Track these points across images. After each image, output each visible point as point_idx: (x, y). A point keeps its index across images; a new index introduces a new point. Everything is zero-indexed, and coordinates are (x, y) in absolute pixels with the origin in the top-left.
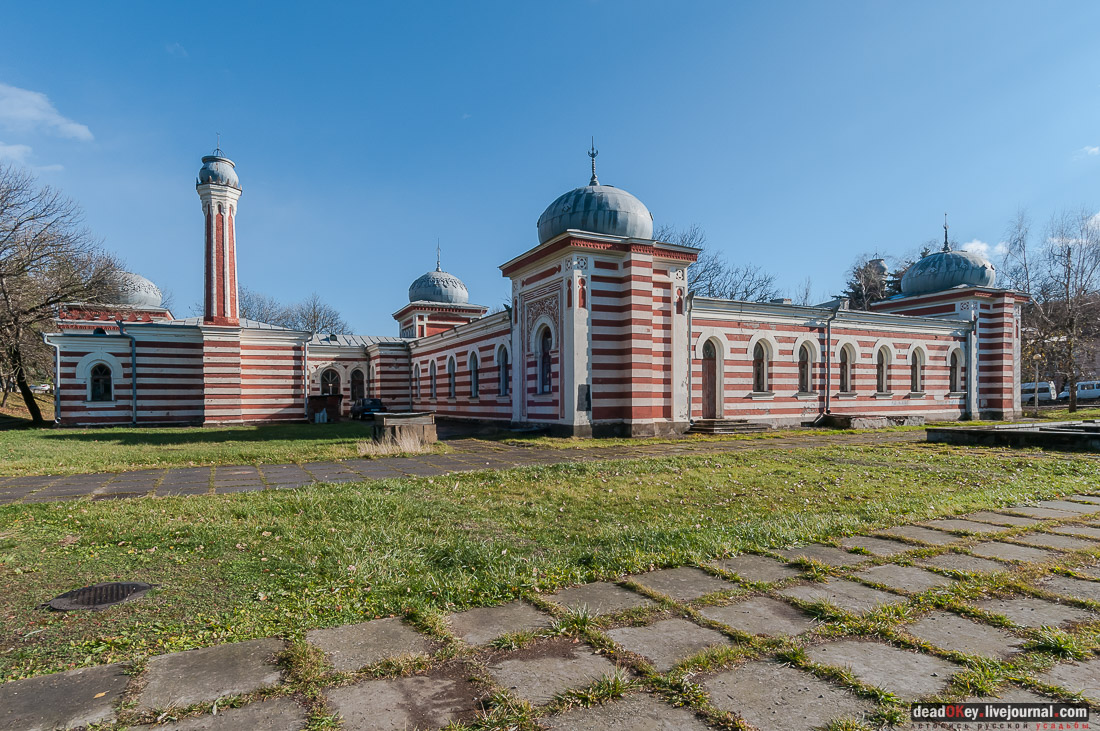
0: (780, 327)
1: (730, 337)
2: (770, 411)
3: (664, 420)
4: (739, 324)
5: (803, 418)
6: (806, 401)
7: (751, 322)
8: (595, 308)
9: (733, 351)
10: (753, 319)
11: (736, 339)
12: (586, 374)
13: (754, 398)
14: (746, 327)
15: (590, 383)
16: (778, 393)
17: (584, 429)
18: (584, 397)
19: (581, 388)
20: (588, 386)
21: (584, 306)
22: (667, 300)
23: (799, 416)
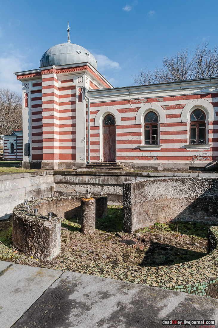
0: (166, 99)
1: (121, 111)
2: (157, 158)
3: (72, 161)
4: (129, 102)
5: (191, 164)
6: (196, 151)
7: (138, 99)
8: (33, 106)
9: (123, 119)
10: (140, 96)
11: (126, 112)
12: (28, 138)
13: (142, 149)
14: (135, 103)
15: (30, 143)
16: (164, 146)
17: (27, 164)
18: (27, 149)
19: (26, 145)
20: (29, 144)
21: (27, 106)
22: (73, 95)
23: (188, 162)
